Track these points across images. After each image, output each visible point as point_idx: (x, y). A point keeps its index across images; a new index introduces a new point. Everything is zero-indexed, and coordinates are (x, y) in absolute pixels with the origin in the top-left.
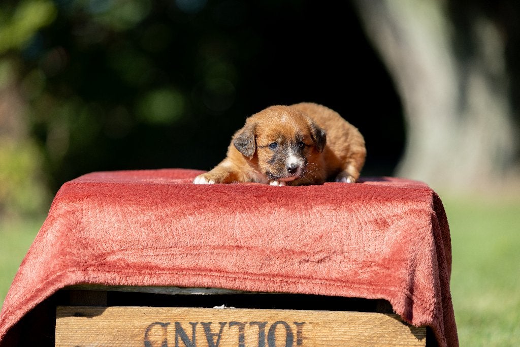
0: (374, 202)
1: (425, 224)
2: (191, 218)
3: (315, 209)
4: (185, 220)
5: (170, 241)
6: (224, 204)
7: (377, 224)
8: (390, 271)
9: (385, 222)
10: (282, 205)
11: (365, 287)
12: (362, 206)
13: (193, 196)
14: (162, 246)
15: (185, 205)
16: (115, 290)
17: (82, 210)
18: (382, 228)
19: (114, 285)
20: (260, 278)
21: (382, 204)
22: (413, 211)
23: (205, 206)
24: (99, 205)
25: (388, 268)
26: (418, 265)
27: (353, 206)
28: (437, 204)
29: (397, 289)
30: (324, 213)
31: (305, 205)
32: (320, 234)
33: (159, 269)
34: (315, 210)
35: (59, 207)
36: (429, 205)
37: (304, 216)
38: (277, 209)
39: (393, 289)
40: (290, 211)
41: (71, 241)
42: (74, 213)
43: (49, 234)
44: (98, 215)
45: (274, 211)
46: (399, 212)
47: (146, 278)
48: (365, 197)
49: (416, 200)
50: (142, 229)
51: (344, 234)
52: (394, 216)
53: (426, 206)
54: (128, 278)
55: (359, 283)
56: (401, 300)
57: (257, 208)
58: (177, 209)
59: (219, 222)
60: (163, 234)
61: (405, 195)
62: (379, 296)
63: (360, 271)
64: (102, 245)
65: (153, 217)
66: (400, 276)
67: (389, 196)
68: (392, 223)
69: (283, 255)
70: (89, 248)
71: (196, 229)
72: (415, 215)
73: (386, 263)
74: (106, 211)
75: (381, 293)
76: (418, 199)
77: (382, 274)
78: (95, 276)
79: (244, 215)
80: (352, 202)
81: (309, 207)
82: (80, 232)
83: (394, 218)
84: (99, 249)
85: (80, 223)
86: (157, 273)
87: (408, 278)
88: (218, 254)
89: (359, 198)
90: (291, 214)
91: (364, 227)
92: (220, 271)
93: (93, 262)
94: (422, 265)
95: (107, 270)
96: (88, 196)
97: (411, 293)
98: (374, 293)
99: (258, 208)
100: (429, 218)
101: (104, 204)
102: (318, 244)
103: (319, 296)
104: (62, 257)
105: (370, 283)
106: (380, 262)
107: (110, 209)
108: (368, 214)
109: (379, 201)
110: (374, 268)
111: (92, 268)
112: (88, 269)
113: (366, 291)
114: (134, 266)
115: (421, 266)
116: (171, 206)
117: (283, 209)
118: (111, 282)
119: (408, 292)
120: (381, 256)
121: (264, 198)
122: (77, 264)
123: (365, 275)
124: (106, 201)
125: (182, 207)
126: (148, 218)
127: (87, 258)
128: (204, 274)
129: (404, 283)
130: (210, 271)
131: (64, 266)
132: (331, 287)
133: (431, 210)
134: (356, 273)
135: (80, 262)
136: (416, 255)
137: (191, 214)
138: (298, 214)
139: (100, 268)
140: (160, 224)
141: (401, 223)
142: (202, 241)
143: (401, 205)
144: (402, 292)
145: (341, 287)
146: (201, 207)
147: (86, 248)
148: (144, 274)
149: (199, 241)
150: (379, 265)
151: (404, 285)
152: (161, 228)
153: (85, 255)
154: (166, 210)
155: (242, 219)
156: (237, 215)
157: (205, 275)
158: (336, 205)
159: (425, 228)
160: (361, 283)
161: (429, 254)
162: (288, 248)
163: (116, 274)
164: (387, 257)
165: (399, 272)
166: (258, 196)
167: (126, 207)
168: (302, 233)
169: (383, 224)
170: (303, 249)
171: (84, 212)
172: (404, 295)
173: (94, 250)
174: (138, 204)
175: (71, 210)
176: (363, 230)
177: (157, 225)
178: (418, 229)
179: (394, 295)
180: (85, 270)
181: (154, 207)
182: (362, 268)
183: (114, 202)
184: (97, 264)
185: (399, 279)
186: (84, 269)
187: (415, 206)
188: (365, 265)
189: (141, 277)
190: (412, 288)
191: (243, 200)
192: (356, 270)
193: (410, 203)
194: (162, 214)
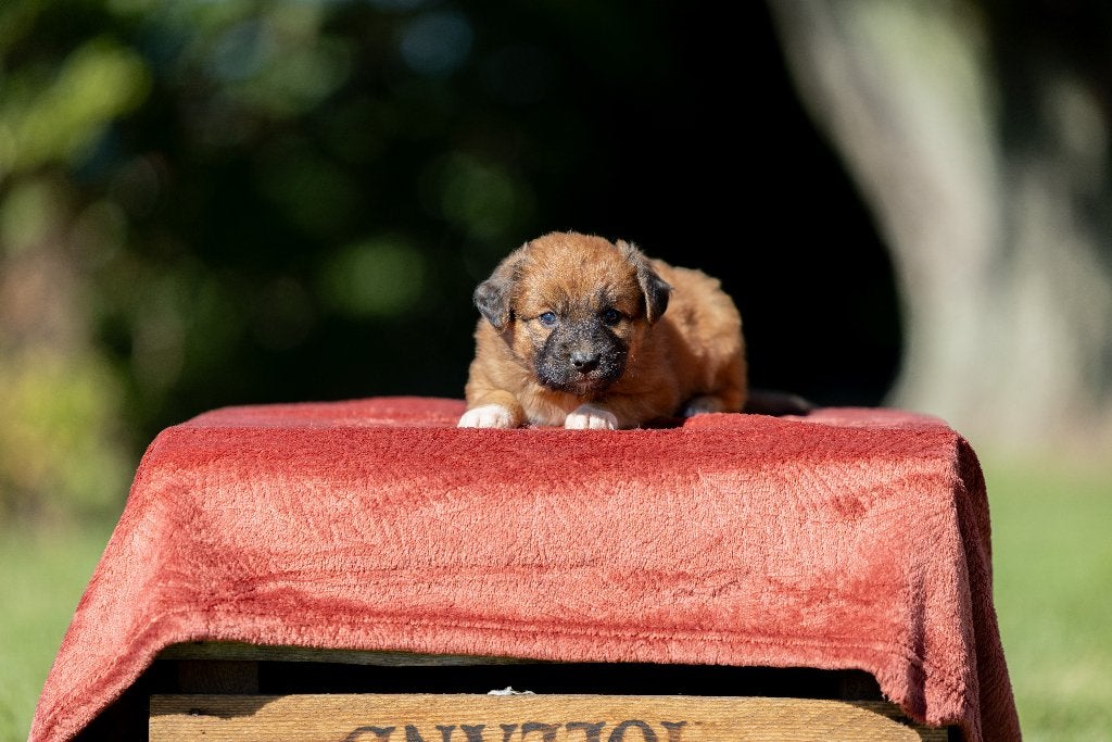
0: (831, 461)
1: (939, 506)
2: (439, 507)
3: (705, 481)
4: (426, 509)
5: (393, 555)
6: (510, 476)
7: (839, 507)
8: (871, 610)
9: (856, 503)
10: (634, 476)
11: (816, 643)
12: (806, 471)
13: (442, 459)
14: (375, 565)
15: (425, 478)
16: (276, 659)
17: (204, 486)
18: (850, 516)
19: (274, 646)
20: (589, 632)
21: (847, 466)
22: (916, 478)
23: (469, 480)
24: (241, 476)
25: (867, 603)
26: (929, 594)
27: (787, 470)
28: (967, 462)
29: (890, 647)
30: (724, 489)
31: (684, 473)
32: (716, 536)
33: (371, 614)
34: (705, 485)
35: (154, 477)
36: (949, 464)
37: (680, 496)
38: (623, 483)
39: (879, 647)
40: (651, 488)
41: (179, 549)
42: (186, 493)
43: (137, 537)
44: (238, 497)
45: (616, 490)
46: (885, 480)
47: (343, 631)
48: (811, 450)
49: (922, 455)
50: (333, 527)
51: (768, 531)
52: (875, 489)
53: (943, 466)
54: (303, 629)
55: (803, 637)
56: (900, 671)
57: (580, 483)
58: (407, 486)
59: (498, 514)
60: (378, 540)
61: (897, 445)
62: (850, 663)
63: (804, 611)
64: (247, 561)
65: (356, 502)
66: (896, 620)
67: (863, 447)
68: (871, 505)
69: (639, 583)
70: (220, 565)
71: (450, 529)
72: (920, 485)
73: (861, 591)
74: (255, 488)
75: (855, 658)
76: (926, 452)
77: (852, 616)
78: (231, 624)
79: (552, 500)
80: (783, 462)
81: (692, 477)
82: (199, 531)
83: (875, 494)
84: (241, 569)
85: (200, 513)
86: (366, 621)
87: (910, 625)
88: (496, 584)
89: (798, 455)
90: (653, 493)
91: (811, 517)
92: (502, 620)
93: (227, 595)
94: (939, 595)
95: (259, 611)
96: (218, 457)
97: (919, 656)
98: (836, 656)
99: (582, 484)
100: (949, 494)
101: (252, 473)
102: (712, 556)
103: (717, 666)
104: (160, 584)
105: (828, 636)
106: (849, 590)
107: (264, 484)
108: (818, 488)
109: (842, 459)
110: (834, 604)
111: (226, 606)
112: (216, 607)
113: (818, 652)
114: (317, 605)
115: (935, 596)
116: (396, 478)
117: (635, 483)
118: (266, 638)
119: (912, 654)
120: (850, 576)
121: (595, 462)
122: (193, 598)
123: (816, 619)
124: (257, 466)
125: (419, 481)
126: (347, 504)
127: (214, 584)
128: (468, 624)
129: (904, 634)
130: (481, 618)
131: (164, 602)
132: (742, 647)
133: (955, 476)
134: (796, 615)
135: (200, 593)
136: (924, 573)
137: (438, 498)
138: (668, 493)
139: (242, 607)
140: (371, 519)
141: (890, 504)
142: (463, 555)
143: (888, 466)
144: (901, 654)
145: (763, 646)
146: (461, 479)
147: (212, 564)
148: (337, 622)
149: (455, 556)
150: (844, 597)
151: (903, 639)
152: (373, 527)
153: (211, 579)
154: (386, 488)
155: (549, 508)
156: (538, 499)
157: (469, 628)
158: (750, 470)
159: (941, 516)
160: (806, 635)
161: (953, 570)
162: (649, 566)
163: (279, 620)
164: (863, 578)
165: (893, 611)
166: (582, 458)
167: (298, 480)
168: (677, 533)
169: (850, 508)
170: (682, 569)
171: (208, 489)
172: (903, 659)
173: (229, 568)
174: (324, 474)
175: (180, 485)
176: (808, 523)
177: (364, 521)
178: (928, 518)
179: (883, 661)
180: (209, 611)
181: (358, 482)
182: (808, 604)
183: (272, 468)
184: (236, 598)
185: (894, 625)
186: (206, 608)
187: (918, 468)
188: (816, 595)
189: (331, 629)
190: (920, 644)
191: (549, 467)
192: (796, 608)
193: (909, 462)
194: (377, 496)
